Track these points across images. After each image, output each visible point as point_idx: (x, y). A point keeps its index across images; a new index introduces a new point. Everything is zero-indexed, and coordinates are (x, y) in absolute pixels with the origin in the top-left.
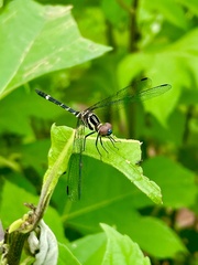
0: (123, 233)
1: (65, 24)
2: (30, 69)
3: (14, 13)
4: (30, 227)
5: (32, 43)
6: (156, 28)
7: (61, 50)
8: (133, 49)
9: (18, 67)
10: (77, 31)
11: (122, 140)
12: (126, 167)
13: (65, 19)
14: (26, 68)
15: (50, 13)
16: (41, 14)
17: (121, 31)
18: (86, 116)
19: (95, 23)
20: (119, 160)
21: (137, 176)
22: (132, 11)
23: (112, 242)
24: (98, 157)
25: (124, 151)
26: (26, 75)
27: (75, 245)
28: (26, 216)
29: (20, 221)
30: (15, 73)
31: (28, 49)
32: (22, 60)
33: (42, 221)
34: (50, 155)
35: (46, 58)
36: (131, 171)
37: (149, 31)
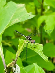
0: (39, 66)
1: (23, 9)
2: (13, 21)
3: (9, 6)
4: (13, 65)
5: (14, 14)
6: (49, 8)
7: (22, 16)
8: (42, 14)
9: (10, 21)
10: (26, 11)
11: (38, 44)
12: (39, 52)
13: (23, 7)
14: (12, 21)
15: (19, 6)
16: (16, 6)
17: (39, 8)
18: (28, 38)
19: (32, 6)
20: (37, 50)
21: (42, 54)
22: (42, 3)
23: (36, 68)
24: (31, 49)
25: (38, 47)
26: (12, 23)
27: (25, 68)
28: (12, 62)
29: (10, 64)
30: (9, 22)
31: (13, 16)
32: (11, 19)
33: (16, 64)
34: (18, 47)
35: (18, 18)
36: (40, 53)
37: (47, 8)
